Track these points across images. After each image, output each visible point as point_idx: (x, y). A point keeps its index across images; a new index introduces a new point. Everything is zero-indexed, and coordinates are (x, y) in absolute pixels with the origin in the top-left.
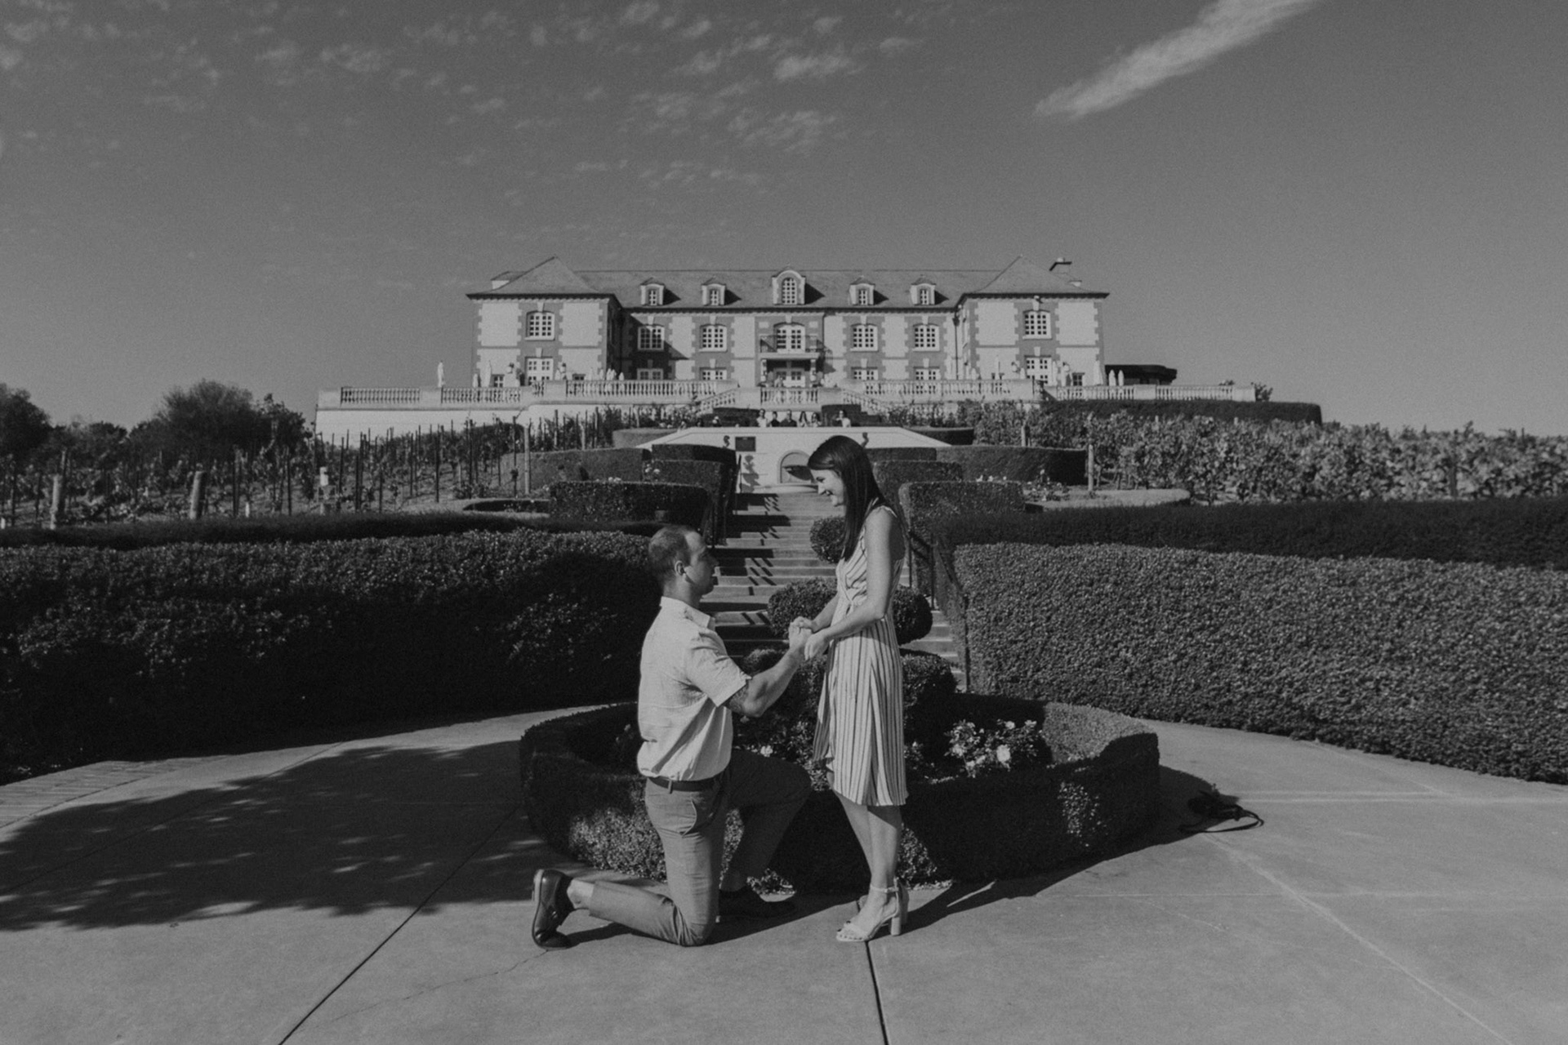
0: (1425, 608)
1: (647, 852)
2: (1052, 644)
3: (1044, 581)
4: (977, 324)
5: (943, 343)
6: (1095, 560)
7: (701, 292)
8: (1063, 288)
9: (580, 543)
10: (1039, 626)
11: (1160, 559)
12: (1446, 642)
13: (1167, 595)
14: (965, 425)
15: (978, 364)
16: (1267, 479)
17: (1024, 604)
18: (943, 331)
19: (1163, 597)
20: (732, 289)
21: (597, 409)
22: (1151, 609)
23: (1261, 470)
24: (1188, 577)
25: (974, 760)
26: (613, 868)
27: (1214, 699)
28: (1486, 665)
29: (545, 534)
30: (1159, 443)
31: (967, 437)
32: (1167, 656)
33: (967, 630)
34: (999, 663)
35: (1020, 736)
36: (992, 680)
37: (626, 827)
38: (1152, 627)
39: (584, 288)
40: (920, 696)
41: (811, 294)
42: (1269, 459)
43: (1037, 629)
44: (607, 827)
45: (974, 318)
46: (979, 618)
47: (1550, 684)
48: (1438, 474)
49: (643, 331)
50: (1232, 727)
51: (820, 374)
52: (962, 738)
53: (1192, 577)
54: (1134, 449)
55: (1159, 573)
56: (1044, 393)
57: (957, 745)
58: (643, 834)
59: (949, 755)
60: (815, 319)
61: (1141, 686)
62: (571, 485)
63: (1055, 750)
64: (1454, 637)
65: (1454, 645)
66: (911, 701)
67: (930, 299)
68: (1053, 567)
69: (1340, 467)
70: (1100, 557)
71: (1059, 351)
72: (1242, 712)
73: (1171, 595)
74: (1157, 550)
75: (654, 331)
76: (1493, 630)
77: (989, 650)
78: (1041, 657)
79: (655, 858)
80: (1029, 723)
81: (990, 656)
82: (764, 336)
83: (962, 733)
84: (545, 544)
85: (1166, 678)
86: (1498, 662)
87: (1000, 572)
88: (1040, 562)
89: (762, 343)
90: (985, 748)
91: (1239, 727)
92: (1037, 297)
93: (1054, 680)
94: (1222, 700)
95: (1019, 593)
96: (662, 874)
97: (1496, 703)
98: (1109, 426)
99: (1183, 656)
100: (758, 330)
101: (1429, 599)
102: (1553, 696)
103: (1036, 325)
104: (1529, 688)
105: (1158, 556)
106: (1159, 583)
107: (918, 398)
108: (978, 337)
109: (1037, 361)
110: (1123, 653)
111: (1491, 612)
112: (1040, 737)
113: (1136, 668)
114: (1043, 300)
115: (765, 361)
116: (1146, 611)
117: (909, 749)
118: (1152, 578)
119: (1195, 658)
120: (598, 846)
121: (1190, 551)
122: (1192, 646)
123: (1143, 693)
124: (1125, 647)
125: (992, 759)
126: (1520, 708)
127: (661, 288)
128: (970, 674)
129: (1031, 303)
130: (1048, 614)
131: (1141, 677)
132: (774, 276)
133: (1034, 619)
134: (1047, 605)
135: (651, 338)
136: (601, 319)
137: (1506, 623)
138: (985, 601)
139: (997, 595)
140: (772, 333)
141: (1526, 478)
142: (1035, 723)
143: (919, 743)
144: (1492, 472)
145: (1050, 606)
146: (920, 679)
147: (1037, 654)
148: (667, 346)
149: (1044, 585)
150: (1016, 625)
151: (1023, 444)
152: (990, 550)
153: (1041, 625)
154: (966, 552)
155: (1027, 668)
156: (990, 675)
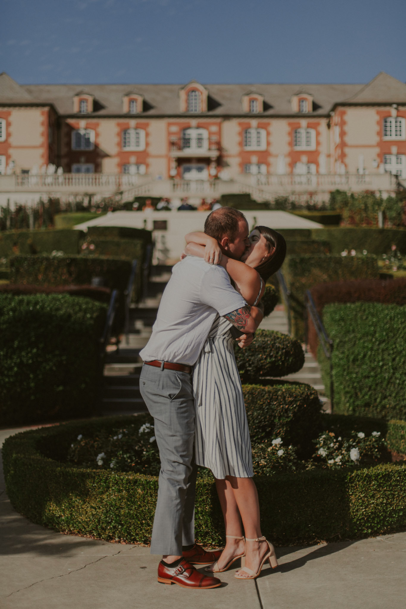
1: (99, 521)
2: (396, 378)
3: (391, 331)
4: (346, 128)
5: (318, 144)
7: (122, 102)
9: (36, 303)
10: (386, 365)
14: (334, 210)
15: (347, 160)
17: (375, 348)
18: (318, 134)
20: (149, 98)
21: (41, 198)
25: (334, 459)
26: (74, 533)
29: (10, 296)
31: (336, 220)
33: (332, 368)
34: (355, 392)
35: (368, 443)
36: (350, 406)
37: (83, 504)
39: (27, 98)
40: (295, 414)
41: (212, 104)
43: (385, 367)
44: (69, 504)
45: (343, 123)
46: (342, 359)
49: (76, 134)
51: (219, 169)
52: (325, 444)
56: (399, 184)
57: (322, 449)
58: (96, 509)
59: (316, 456)
60: (214, 124)
62: (26, 259)
63: (394, 454)
66: (288, 417)
67: (307, 108)
68: (398, 321)
75: (85, 134)
77: (349, 383)
78: (387, 388)
79: (104, 525)
80: (375, 433)
81: (349, 387)
82: (174, 138)
83: (325, 440)
84: (10, 304)
87: (357, 325)
88: (388, 317)
89: (173, 144)
90: (342, 451)
92: (395, 106)
93: (398, 404)
95: (372, 340)
96: (109, 536)
100: (170, 134)
103: (393, 129)
107: (298, 188)
109: (393, 158)
112: (383, 444)
114: (401, 108)
115: (174, 160)
117: (286, 450)
120: (63, 518)
125: (346, 458)
127: (91, 99)
128: (335, 400)
129: (389, 112)
130: (394, 356)
132: (183, 88)
133: (383, 360)
134: (393, 349)
135: (83, 140)
136: (42, 124)
138: (346, 346)
139: (355, 341)
140: (180, 136)
142: (379, 433)
143: (294, 446)
145: (395, 350)
146: (295, 401)
147: (384, 385)
148: (96, 146)
149: (391, 334)
150: (369, 364)
151: (380, 225)
152: (350, 307)
153: (388, 364)
154: (332, 309)
155: (377, 396)
156: (348, 402)
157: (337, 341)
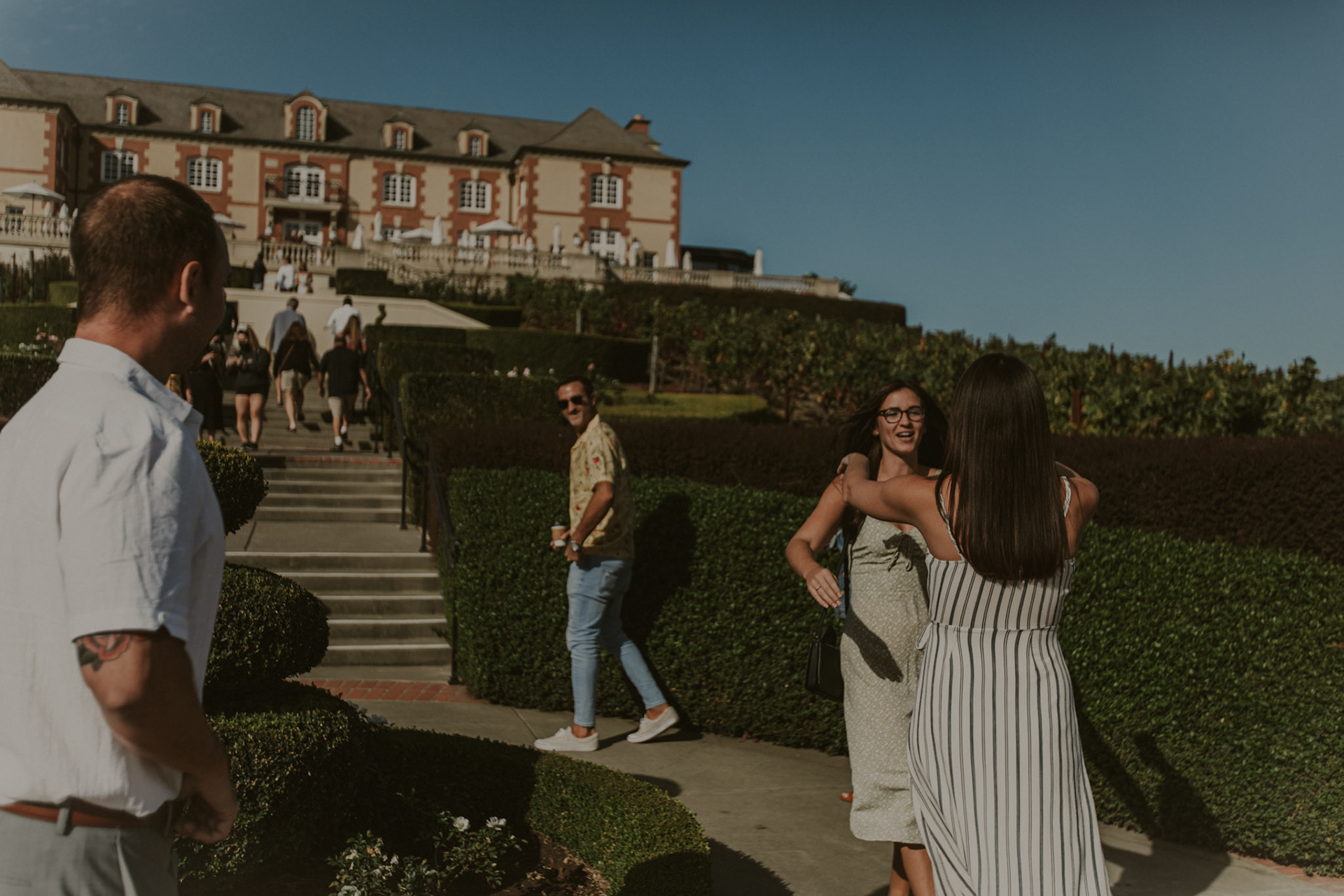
0: (1093, 596)
4: (537, 185)
5: (495, 205)
6: (642, 501)
7: (190, 114)
8: (639, 150)
10: (554, 596)
11: (730, 504)
12: (1125, 652)
13: (736, 558)
14: (513, 304)
15: (536, 233)
16: (858, 389)
17: (536, 561)
18: (496, 191)
19: (731, 561)
20: (232, 111)
21: (32, 254)
22: (713, 577)
23: (851, 379)
24: (767, 533)
27: (792, 710)
28: (1178, 688)
30: (734, 338)
31: (514, 319)
32: (731, 648)
33: (456, 593)
34: (495, 646)
36: (483, 670)
38: (713, 605)
39: (24, 90)
40: (276, 801)
41: (335, 130)
42: (862, 365)
43: (551, 600)
45: (533, 178)
46: (470, 580)
47: (1266, 722)
48: (1061, 396)
49: (108, 157)
50: (812, 747)
51: (342, 231)
53: (773, 534)
54: (705, 343)
55: (728, 524)
56: (609, 273)
60: (337, 162)
61: (692, 687)
64: (1133, 644)
65: (1134, 656)
67: (481, 149)
69: (946, 380)
70: (648, 497)
71: (629, 225)
72: (829, 730)
73: (742, 558)
74: (727, 489)
75: (124, 158)
76: (1187, 637)
77: (483, 628)
78: (554, 640)
81: (482, 636)
82: (272, 178)
85: (728, 678)
86: (1195, 685)
87: (506, 514)
89: (268, 186)
91: (822, 748)
92: (608, 159)
94: (802, 713)
97: (1188, 745)
98: (679, 316)
99: (754, 648)
100: (263, 169)
101: (1099, 585)
102: (1269, 742)
103: (605, 192)
104: (1237, 726)
105: (728, 499)
106: (727, 539)
107: (460, 268)
108: (537, 201)
109: (604, 235)
110: (669, 640)
111: (1185, 608)
113: (687, 663)
114: (618, 164)
115: (270, 209)
116: (706, 581)
118: (717, 532)
119: (770, 652)
121: (771, 494)
122: (766, 634)
123: (692, 698)
124: (674, 632)
126: (1222, 755)
127: (135, 103)
128: (457, 657)
129: (600, 167)
131: (692, 675)
132: (289, 102)
133: (548, 586)
135: (119, 168)
136: (47, 135)
137: (1206, 626)
138: (481, 555)
139: (499, 547)
140: (281, 174)
141: (1166, 407)
144: (1127, 397)
147: (549, 636)
150: (522, 592)
151: (578, 330)
152: (496, 476)
153: (558, 594)
154: (462, 479)
155: (533, 656)
156: (480, 663)
157: (466, 542)
